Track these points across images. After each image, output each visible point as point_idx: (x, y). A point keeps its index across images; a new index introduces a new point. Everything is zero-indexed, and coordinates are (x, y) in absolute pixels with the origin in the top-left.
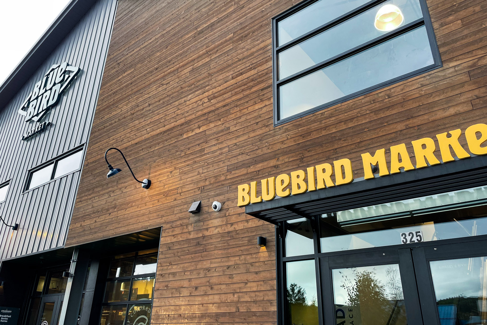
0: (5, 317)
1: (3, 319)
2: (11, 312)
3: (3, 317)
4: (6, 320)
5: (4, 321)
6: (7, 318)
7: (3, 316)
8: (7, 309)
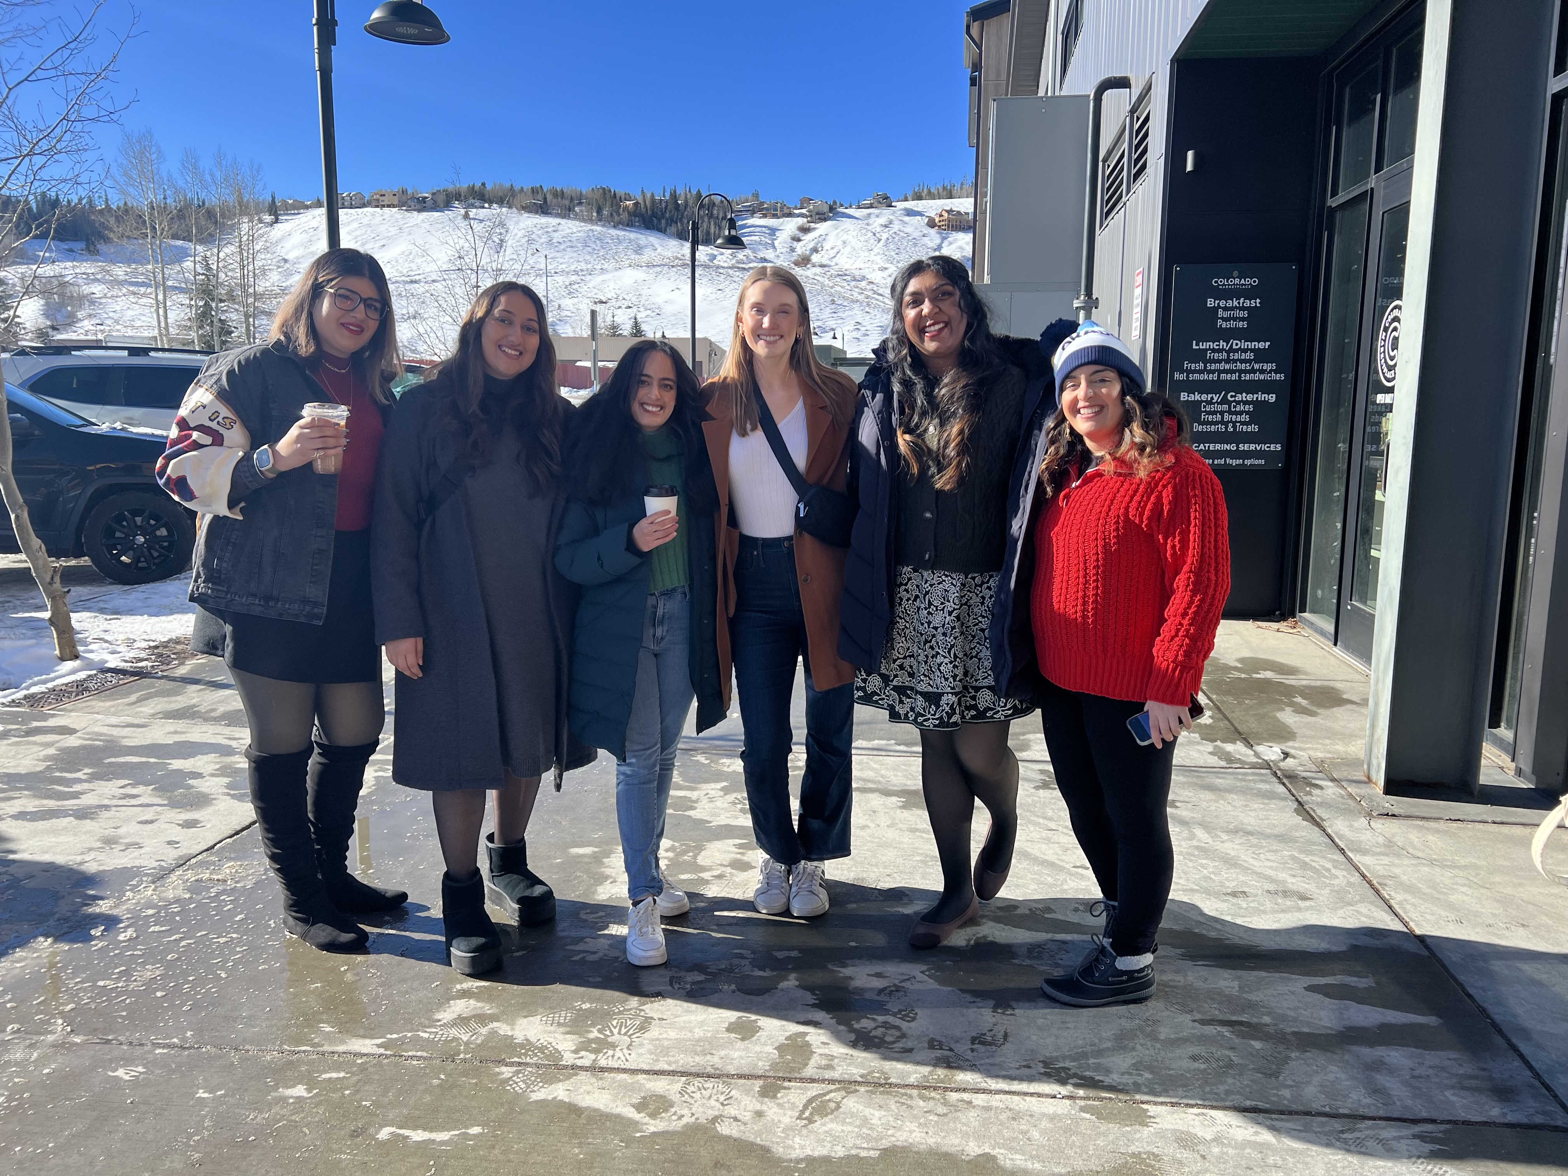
0: (1232, 309)
1: (1226, 314)
2: (1255, 282)
3: (1226, 309)
4: (1242, 319)
5: (1232, 324)
6: (1242, 309)
7: (1222, 303)
8: (1236, 273)
